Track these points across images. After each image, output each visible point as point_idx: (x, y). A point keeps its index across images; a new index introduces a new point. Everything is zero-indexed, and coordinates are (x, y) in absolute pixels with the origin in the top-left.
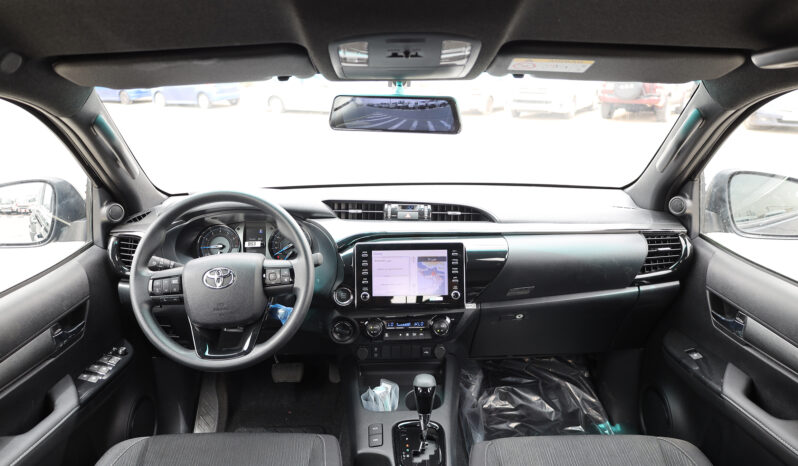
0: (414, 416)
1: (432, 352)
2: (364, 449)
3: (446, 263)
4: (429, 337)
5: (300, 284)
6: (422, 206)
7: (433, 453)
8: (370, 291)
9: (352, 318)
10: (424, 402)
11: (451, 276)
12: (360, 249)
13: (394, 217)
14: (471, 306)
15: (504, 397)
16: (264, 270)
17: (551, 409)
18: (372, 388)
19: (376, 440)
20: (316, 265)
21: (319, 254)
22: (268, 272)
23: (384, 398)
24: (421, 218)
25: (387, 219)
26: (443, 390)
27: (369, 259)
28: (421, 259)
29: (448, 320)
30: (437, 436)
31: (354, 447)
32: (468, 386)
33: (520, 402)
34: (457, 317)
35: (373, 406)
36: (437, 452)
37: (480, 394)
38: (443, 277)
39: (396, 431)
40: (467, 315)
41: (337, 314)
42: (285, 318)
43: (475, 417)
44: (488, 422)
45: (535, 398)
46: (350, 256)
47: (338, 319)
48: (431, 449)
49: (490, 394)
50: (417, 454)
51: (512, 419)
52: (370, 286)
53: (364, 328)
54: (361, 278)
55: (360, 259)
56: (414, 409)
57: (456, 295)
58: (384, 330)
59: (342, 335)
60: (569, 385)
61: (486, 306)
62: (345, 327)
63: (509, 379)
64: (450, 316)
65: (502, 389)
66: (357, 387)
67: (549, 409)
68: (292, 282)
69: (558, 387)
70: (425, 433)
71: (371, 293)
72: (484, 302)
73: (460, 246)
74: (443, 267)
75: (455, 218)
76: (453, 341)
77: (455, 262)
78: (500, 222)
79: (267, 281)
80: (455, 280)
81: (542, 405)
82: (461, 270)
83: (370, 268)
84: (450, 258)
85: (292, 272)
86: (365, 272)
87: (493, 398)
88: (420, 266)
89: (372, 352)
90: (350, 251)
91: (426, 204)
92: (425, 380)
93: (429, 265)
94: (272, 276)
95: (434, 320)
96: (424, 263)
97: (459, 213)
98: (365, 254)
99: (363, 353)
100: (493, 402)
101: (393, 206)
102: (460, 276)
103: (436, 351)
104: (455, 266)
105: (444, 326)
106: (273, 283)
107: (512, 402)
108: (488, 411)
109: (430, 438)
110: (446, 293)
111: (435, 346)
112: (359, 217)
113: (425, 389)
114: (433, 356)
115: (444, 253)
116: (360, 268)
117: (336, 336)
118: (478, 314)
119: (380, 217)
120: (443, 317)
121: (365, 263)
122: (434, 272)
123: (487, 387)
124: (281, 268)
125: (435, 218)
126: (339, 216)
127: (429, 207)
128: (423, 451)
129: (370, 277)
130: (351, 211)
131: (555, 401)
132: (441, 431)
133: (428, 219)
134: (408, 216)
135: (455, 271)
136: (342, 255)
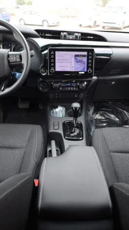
0: (72, 119)
1: (78, 96)
2: (51, 130)
3: (86, 58)
4: (77, 89)
5: (24, 62)
6: (77, 34)
7: (78, 132)
8: (55, 69)
9: (47, 81)
10: (76, 114)
11: (88, 63)
12: (50, 50)
13: (65, 38)
14: (95, 78)
15: (102, 115)
16: (8, 56)
17: (118, 120)
18: (55, 109)
19: (56, 127)
20: (32, 56)
21: (33, 51)
22: (10, 56)
23: (59, 113)
24: (76, 39)
25: (62, 39)
26: (82, 110)
27: (54, 55)
28: (76, 56)
29: (85, 83)
30: (80, 126)
31: (48, 130)
32: (89, 111)
33: (107, 117)
34: (89, 82)
35: (55, 115)
36: (80, 132)
37: (93, 114)
38: (85, 64)
39: (64, 124)
40: (93, 81)
41: (41, 79)
42: (19, 77)
43: (92, 121)
44: (96, 123)
45: (112, 116)
46: (46, 54)
47: (42, 81)
48: (77, 131)
49: (97, 114)
50: (72, 133)
51: (104, 122)
52: (54, 67)
53: (52, 85)
54: (51, 63)
55: (50, 55)
56: (71, 116)
57: (90, 71)
58: (60, 86)
59: (43, 88)
60: (125, 112)
61: (101, 78)
62: (44, 85)
63: (104, 109)
64: (86, 81)
65: (101, 112)
66: (49, 108)
67: (117, 119)
68: (21, 61)
69: (121, 112)
70: (75, 125)
71: (55, 70)
72: (100, 76)
73: (93, 51)
74: (85, 59)
75: (90, 40)
76: (86, 92)
77: (90, 57)
78: (109, 42)
79: (10, 61)
80: (90, 65)
81: (115, 118)
82: (92, 61)
83: (54, 59)
84: (88, 55)
85: (20, 56)
86: (52, 61)
87: (98, 115)
88: (75, 59)
89: (55, 96)
90: (46, 51)
91: (79, 33)
92: (76, 105)
93: (79, 58)
94: (12, 58)
95: (80, 83)
96: (77, 58)
97: (92, 37)
98: (52, 53)
99: (51, 96)
100: (98, 116)
101: (65, 33)
102: (92, 63)
103: (80, 96)
104: (90, 59)
105: (84, 85)
106: (13, 61)
107: (104, 117)
108: (96, 120)
109: (77, 127)
110: (86, 71)
111: (79, 94)
112: (50, 38)
113: (76, 108)
114: (78, 98)
115: (86, 53)
116: (50, 59)
117: (41, 88)
118: (97, 81)
119: (59, 38)
120: (84, 82)
121: (52, 57)
122: (81, 61)
123: (96, 111)
124: (16, 55)
125: (82, 39)
126: (42, 37)
127: (80, 34)
128: (74, 132)
129: (54, 63)
130: (46, 35)
131: (120, 117)
132: (81, 125)
133: (79, 40)
134: (71, 38)
135: (90, 61)
136: (43, 53)
